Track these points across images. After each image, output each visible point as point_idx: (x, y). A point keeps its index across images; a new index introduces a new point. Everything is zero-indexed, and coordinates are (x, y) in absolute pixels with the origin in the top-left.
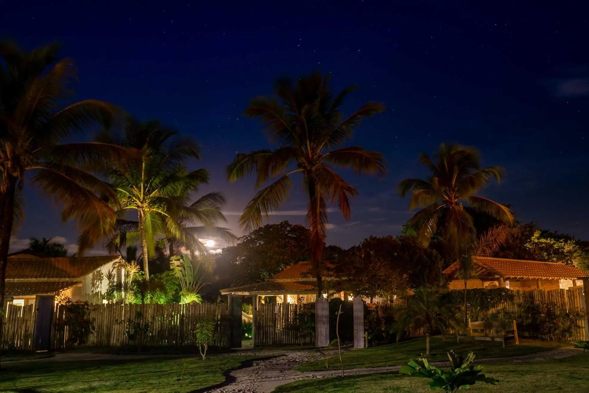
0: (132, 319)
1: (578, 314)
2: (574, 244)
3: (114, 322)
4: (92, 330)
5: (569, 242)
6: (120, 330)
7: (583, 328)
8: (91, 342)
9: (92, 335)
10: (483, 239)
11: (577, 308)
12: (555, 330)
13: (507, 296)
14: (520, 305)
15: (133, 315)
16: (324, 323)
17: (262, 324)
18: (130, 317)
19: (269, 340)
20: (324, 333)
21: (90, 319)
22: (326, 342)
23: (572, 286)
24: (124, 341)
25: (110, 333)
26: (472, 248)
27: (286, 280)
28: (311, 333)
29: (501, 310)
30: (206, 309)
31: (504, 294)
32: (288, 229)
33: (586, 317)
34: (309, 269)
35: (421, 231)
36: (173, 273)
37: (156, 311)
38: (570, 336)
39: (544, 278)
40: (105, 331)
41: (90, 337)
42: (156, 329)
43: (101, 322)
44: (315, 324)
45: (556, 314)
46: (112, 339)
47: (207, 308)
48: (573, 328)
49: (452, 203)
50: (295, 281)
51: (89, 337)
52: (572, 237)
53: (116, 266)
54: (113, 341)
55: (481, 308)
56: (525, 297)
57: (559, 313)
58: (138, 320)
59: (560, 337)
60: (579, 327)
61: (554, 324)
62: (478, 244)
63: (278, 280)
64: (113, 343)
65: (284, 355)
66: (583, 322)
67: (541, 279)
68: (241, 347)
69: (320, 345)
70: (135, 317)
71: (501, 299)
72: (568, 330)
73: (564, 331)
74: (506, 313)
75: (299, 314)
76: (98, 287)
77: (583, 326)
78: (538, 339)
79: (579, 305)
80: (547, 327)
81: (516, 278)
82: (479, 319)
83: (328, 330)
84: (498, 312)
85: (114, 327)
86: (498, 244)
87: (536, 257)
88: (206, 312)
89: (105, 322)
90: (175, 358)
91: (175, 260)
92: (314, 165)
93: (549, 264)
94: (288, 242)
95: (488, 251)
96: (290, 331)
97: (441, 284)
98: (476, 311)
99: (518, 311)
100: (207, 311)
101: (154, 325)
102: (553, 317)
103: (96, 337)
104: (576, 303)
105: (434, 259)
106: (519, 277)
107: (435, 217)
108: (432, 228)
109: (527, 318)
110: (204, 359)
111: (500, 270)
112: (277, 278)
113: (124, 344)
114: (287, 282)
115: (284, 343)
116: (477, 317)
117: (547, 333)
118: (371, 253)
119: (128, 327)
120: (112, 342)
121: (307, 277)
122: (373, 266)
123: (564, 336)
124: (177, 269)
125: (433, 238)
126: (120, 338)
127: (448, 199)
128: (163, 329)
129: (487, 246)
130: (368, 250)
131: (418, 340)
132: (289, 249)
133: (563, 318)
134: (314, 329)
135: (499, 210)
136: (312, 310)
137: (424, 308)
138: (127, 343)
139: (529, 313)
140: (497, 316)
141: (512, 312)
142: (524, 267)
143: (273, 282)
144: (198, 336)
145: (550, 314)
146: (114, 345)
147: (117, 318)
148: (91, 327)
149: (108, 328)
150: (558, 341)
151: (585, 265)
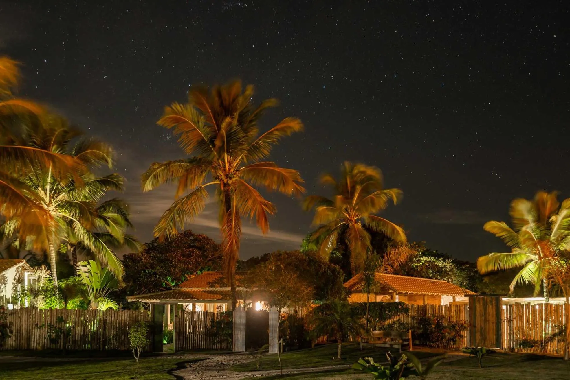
0: (52, 324)
1: (462, 326)
2: (451, 263)
3: (34, 327)
4: (10, 334)
5: (447, 260)
6: (41, 334)
7: (465, 337)
8: (9, 346)
9: (10, 339)
10: (386, 257)
11: (462, 320)
12: (442, 339)
13: (403, 309)
14: (413, 318)
15: (54, 320)
16: (241, 330)
17: (182, 331)
18: (51, 322)
19: (188, 345)
20: (241, 339)
21: (7, 323)
22: (243, 348)
23: (452, 301)
24: (46, 345)
25: (30, 336)
26: (376, 266)
27: (193, 289)
28: (227, 340)
29: (397, 321)
30: (128, 316)
31: (400, 307)
32: (192, 238)
33: (469, 329)
34: (215, 279)
35: (322, 246)
36: (80, 279)
37: (78, 316)
38: (454, 344)
39: (430, 294)
40: (24, 335)
41: (8, 341)
42: (78, 335)
43: (19, 326)
44: (233, 331)
45: (444, 325)
46: (32, 342)
47: (130, 315)
48: (457, 337)
49: (351, 221)
50: (202, 290)
51: (6, 341)
52: (450, 256)
53: (19, 270)
54: (34, 345)
55: (379, 319)
56: (418, 310)
57: (446, 324)
58: (59, 324)
59: (446, 345)
60: (462, 337)
61: (442, 334)
62: (381, 262)
63: (185, 288)
64: (34, 346)
65: (208, 359)
66: (465, 332)
67: (428, 294)
68: (162, 351)
69: (237, 350)
70: (56, 322)
71: (398, 311)
72: (453, 339)
73: (450, 340)
74: (401, 324)
75: (217, 321)
76: (2, 291)
77: (466, 336)
78: (427, 346)
79: (463, 318)
80: (436, 337)
81: (407, 293)
82: (377, 328)
83: (245, 337)
84: (394, 323)
85: (34, 331)
86: (399, 263)
87: (423, 274)
88: (128, 319)
89: (24, 326)
90: (111, 361)
91: (82, 266)
92: (230, 178)
93: (434, 282)
94: (193, 252)
95: (390, 268)
96: (208, 337)
97: (343, 296)
98: (375, 322)
99: (411, 322)
100: (130, 317)
101: (76, 329)
102: (441, 328)
103: (15, 341)
104: (461, 316)
105: (337, 273)
106: (409, 292)
107: (336, 233)
108: (332, 243)
109: (419, 329)
110: (137, 361)
111: (394, 285)
112: (184, 286)
113: (46, 348)
114: (194, 291)
115: (202, 348)
116: (375, 327)
117: (436, 342)
118: (281, 267)
119: (49, 331)
120: (32, 346)
121: (214, 287)
122: (283, 279)
123: (448, 344)
124: (84, 275)
125: (332, 253)
126: (41, 342)
127: (348, 217)
128: (85, 334)
129: (389, 264)
130: (279, 263)
131: (325, 346)
132: (193, 259)
133: (450, 329)
134: (231, 336)
135: (394, 229)
136: (229, 319)
137: (338, 318)
138: (48, 346)
139: (421, 324)
140: (393, 327)
141: (407, 324)
142: (413, 283)
143: (179, 290)
144: (132, 340)
145: (439, 325)
146: (35, 349)
147: (36, 323)
148: (8, 331)
149: (27, 332)
150: (444, 348)
151: (459, 282)
